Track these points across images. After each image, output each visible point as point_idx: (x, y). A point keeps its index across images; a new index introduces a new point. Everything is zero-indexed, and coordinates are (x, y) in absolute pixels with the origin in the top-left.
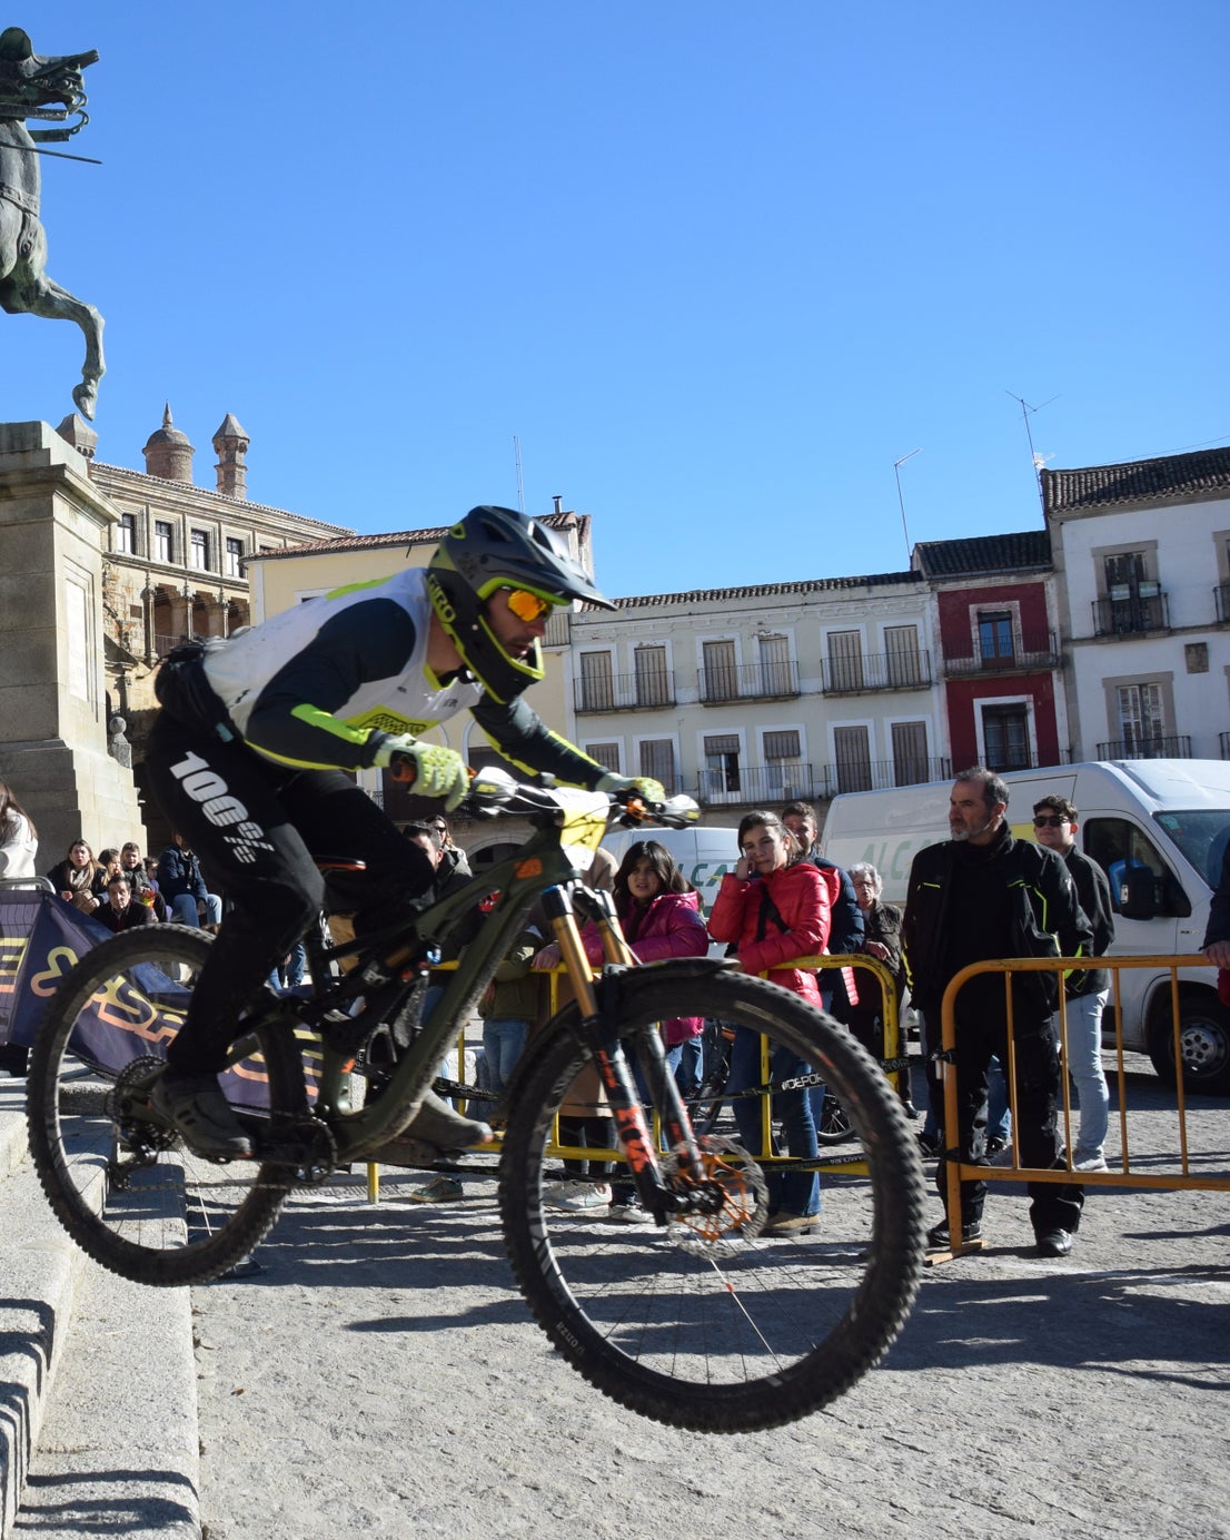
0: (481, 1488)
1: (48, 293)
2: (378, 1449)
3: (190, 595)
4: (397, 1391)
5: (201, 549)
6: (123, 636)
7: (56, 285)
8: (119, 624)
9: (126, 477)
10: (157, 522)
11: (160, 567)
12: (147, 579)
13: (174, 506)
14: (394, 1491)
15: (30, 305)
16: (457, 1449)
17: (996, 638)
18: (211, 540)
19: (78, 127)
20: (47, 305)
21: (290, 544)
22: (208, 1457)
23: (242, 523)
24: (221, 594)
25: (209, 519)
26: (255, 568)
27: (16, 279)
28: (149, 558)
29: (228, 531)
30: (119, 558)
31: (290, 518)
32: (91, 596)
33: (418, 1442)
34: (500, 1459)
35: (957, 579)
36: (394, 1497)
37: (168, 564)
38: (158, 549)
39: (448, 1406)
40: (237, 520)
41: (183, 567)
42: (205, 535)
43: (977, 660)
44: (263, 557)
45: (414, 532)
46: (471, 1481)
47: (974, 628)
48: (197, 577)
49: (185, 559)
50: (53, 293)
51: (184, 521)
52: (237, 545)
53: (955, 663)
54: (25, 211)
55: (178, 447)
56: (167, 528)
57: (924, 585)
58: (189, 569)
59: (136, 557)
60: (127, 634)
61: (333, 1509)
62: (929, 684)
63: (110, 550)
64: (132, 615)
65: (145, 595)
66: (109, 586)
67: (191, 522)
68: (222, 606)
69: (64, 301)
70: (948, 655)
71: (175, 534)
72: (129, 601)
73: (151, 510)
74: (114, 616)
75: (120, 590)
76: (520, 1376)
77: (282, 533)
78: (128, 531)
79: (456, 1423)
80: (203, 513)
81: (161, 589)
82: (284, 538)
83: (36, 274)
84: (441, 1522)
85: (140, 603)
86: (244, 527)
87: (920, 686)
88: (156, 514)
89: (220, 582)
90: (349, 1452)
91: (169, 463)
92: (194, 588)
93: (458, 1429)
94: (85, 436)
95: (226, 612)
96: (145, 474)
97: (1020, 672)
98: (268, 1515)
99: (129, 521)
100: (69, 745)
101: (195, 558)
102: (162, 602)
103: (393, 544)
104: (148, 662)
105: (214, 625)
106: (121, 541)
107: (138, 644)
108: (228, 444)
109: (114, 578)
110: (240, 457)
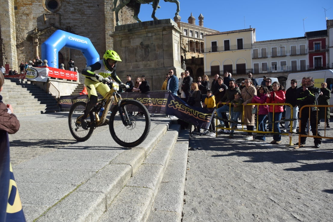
0: (225, 186)
2: (211, 180)
4: (215, 170)
5: (197, 34)
6: (185, 48)
9: (185, 24)
12: (189, 39)
13: (192, 28)
14: (212, 186)
15: (168, 1)
16: (222, 180)
17: (317, 47)
21: (210, 33)
22: (187, 181)
23: (203, 30)
24: (200, 41)
26: (205, 37)
29: (201, 32)
30: (184, 36)
31: (210, 29)
32: (178, 45)
33: (217, 179)
34: (228, 181)
35: (312, 38)
36: (212, 188)
37: (191, 36)
39: (222, 173)
41: (194, 37)
42: (197, 32)
43: (314, 50)
44: (206, 36)
45: (228, 31)
46: (223, 185)
47: (314, 45)
51: (194, 30)
52: (202, 34)
53: (311, 51)
55: (193, 19)
56: (191, 31)
57: (306, 39)
59: (187, 36)
61: (203, 189)
62: (306, 54)
64: (186, 45)
65: (188, 42)
68: (200, 43)
70: (310, 49)
71: (193, 32)
72: (186, 43)
74: (184, 45)
75: (184, 41)
76: (233, 167)
77: (209, 32)
78: (186, 32)
79: (222, 175)
80: (197, 29)
81: (191, 41)
84: (218, 192)
85: (187, 43)
87: (305, 54)
88: (190, 29)
89: (200, 39)
90: (207, 180)
91: (192, 21)
92: (196, 40)
93: (223, 176)
94: (179, 18)
96: (188, 23)
97: (321, 52)
98: (194, 190)
99: (186, 30)
100: (175, 67)
101: (196, 36)
102: (191, 42)
103: (225, 33)
104: (189, 52)
105: (198, 46)
106: (185, 33)
107: (187, 49)
108: (200, 18)
109: (184, 39)
110: (202, 20)
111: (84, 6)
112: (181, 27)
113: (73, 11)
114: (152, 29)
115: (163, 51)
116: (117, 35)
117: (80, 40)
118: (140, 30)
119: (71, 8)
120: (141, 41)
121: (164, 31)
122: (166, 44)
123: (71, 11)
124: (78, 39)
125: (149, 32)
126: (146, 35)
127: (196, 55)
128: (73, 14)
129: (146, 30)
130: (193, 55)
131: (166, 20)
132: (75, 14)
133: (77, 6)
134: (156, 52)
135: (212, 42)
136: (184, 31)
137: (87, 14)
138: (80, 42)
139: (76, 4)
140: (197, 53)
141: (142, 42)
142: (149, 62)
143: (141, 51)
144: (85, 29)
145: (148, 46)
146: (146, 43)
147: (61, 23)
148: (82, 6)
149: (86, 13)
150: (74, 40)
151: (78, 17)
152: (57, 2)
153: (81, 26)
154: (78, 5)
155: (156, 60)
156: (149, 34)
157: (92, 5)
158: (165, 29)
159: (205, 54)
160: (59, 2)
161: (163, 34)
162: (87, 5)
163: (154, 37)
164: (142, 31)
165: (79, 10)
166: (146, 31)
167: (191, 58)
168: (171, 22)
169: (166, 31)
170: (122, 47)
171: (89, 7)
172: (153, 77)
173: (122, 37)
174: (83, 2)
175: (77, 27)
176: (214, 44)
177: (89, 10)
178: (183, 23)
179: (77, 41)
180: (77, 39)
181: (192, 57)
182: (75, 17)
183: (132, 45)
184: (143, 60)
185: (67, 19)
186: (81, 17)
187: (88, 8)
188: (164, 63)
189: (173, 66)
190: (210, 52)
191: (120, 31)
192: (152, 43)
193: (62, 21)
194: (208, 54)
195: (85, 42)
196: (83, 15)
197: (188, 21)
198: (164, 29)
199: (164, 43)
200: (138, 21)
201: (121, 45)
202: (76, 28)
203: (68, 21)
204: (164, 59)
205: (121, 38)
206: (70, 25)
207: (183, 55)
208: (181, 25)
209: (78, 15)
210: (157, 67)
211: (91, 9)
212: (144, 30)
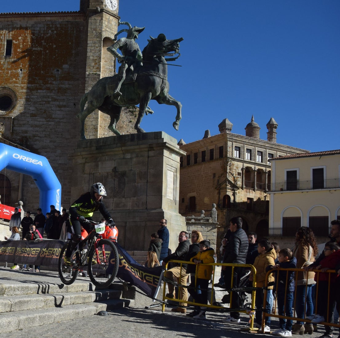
1: (169, 99)
3: (256, 169)
5: (260, 157)
7: (171, 97)
8: (234, 177)
9: (237, 137)
10: (247, 149)
11: (247, 162)
12: (243, 165)
13: (252, 144)
15: (164, 102)
18: (263, 154)
19: (178, 57)
20: (168, 102)
21: (288, 155)
23: (273, 149)
24: (266, 169)
25: (263, 148)
26: (274, 161)
27: (161, 96)
28: (244, 159)
29: (268, 151)
30: (235, 159)
31: (288, 147)
32: (176, 174)
37: (250, 161)
38: (247, 156)
40: (271, 148)
41: (254, 162)
42: (262, 153)
44: (278, 159)
45: (324, 152)
48: (258, 165)
49: (255, 159)
50: (170, 99)
51: (255, 149)
52: (271, 155)
54: (163, 79)
55: (255, 127)
56: (249, 151)
58: (256, 162)
59: (240, 159)
60: (236, 180)
63: (232, 157)
64: (238, 175)
65: (242, 169)
66: (231, 167)
67: (257, 149)
68: (266, 173)
69: (172, 101)
71: (252, 152)
72: (237, 171)
73: (245, 145)
74: (233, 175)
75: (235, 168)
77: (286, 152)
78: (238, 152)
80: (261, 146)
81: (247, 168)
82: (287, 153)
83: (165, 94)
85: (241, 172)
86: (274, 150)
88: (246, 147)
89: (266, 166)
91: (252, 132)
92: (257, 167)
95: (267, 174)
99: (238, 149)
100: (164, 210)
101: (258, 159)
102: (247, 172)
103: (315, 156)
104: (242, 188)
105: (263, 178)
106: (236, 154)
107: (239, 183)
108: (270, 126)
109: (233, 165)
110: (274, 130)
111: (53, 106)
112: (228, 142)
113: (34, 112)
114: (132, 147)
115: (147, 182)
116: (79, 154)
117: (31, 159)
118: (113, 148)
119: (31, 108)
120: (113, 166)
121: (151, 150)
122: (152, 171)
123: (31, 113)
124: (28, 158)
125: (128, 151)
126: (122, 156)
127: (256, 195)
128: (35, 118)
129: (123, 148)
130: (251, 194)
131: (155, 133)
132: (36, 118)
133: (41, 106)
134: (136, 184)
135: (288, 172)
136: (234, 150)
137: (56, 118)
138: (30, 162)
139: (40, 102)
140: (259, 192)
141: (115, 168)
142: (124, 199)
143: (113, 182)
144: (51, 142)
145: (124, 174)
146: (121, 169)
147: (14, 131)
148: (48, 105)
149: (53, 116)
150: (22, 159)
151: (41, 123)
152: (11, 99)
153: (45, 137)
154: (42, 104)
155: (135, 197)
156: (127, 154)
157: (65, 103)
158: (153, 148)
159: (272, 195)
160: (14, 99)
161: (148, 156)
162: (57, 103)
163: (134, 160)
164: (117, 149)
165: (44, 111)
166: (123, 151)
167: (245, 200)
168: (162, 137)
169: (153, 152)
170: (85, 174)
171: (60, 106)
172: (128, 224)
173: (87, 158)
174: (50, 100)
175: (37, 138)
176: (292, 175)
177: (59, 112)
178: (232, 135)
179: (27, 161)
180: (25, 158)
181: (248, 199)
182: (36, 123)
183: (100, 171)
184: (115, 196)
185: (24, 124)
186: (46, 122)
187: (58, 109)
188: (147, 203)
189: (161, 207)
190: (282, 190)
191: (84, 148)
192: (131, 170)
193: (15, 128)
194: (279, 195)
195: (38, 163)
196: (48, 119)
197: (245, 130)
198: (151, 148)
199: (149, 170)
200: (116, 134)
201: (84, 171)
202: (36, 140)
203: (24, 128)
204: (147, 196)
205: (84, 159)
206: (27, 135)
207: (230, 193)
208: (228, 139)
209: (41, 120)
210: (135, 208)
211: (62, 110)
212: (120, 149)
